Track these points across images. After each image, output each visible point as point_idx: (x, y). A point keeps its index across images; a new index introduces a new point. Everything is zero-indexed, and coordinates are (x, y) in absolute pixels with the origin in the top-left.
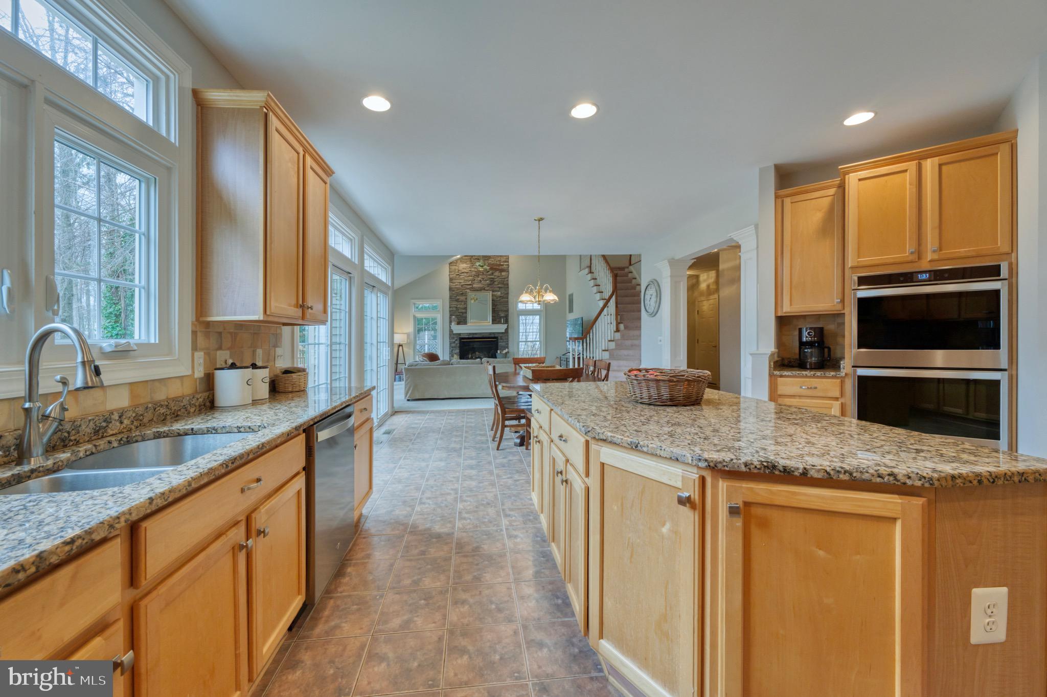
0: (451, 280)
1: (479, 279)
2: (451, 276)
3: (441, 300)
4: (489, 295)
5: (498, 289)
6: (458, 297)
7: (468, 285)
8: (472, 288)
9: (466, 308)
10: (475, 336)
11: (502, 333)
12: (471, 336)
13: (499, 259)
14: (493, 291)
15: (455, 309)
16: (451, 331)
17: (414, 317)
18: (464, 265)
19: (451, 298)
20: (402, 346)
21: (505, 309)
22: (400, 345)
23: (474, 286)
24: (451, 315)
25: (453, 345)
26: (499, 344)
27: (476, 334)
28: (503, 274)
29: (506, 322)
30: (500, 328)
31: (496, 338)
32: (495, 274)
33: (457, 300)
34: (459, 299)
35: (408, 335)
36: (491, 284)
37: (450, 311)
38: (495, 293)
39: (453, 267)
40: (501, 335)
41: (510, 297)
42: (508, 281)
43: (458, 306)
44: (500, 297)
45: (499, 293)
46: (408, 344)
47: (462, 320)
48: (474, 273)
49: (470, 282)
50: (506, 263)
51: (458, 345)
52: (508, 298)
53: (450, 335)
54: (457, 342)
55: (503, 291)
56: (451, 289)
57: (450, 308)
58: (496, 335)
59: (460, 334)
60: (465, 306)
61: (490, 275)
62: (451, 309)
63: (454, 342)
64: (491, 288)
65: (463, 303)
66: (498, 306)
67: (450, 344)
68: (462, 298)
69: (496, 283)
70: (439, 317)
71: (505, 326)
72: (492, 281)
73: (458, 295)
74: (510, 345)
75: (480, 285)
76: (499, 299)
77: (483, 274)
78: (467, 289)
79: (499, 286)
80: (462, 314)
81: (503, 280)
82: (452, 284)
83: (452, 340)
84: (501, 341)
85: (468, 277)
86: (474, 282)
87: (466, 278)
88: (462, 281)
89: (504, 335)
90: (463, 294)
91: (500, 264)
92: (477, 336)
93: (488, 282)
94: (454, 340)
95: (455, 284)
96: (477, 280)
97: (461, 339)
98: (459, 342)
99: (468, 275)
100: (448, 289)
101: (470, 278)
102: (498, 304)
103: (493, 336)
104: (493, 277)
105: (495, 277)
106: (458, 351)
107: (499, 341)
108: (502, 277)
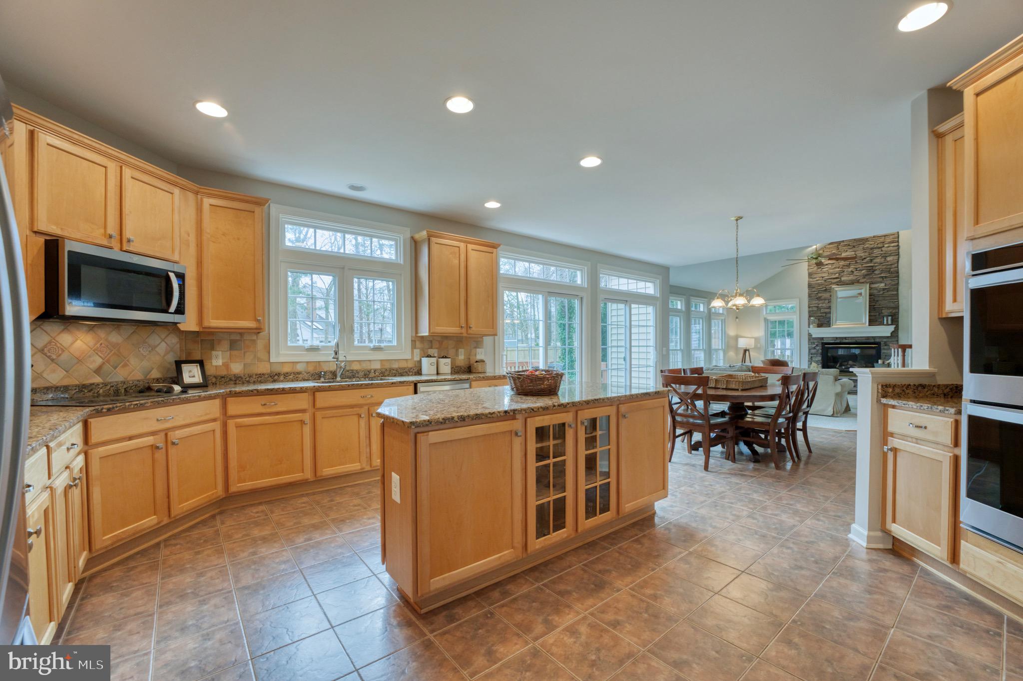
0: (811, 275)
1: (850, 269)
2: (811, 271)
3: (798, 300)
4: (865, 290)
5: (880, 280)
6: (820, 295)
7: (834, 278)
8: (840, 281)
9: (830, 308)
10: (845, 341)
11: (887, 337)
12: (838, 341)
13: (882, 240)
14: (871, 283)
15: (815, 309)
16: (810, 335)
17: (766, 320)
19: (810, 296)
20: (748, 350)
21: (892, 305)
22: (745, 351)
23: (843, 279)
24: (810, 316)
25: (813, 351)
26: (883, 351)
27: (845, 338)
28: (891, 259)
29: (895, 321)
30: (884, 331)
31: (879, 344)
32: (875, 261)
33: (819, 299)
34: (821, 297)
35: (757, 339)
36: (868, 275)
37: (809, 312)
38: (875, 286)
40: (885, 340)
41: (901, 288)
42: (898, 267)
43: (820, 305)
44: (884, 289)
45: (882, 285)
46: (757, 349)
47: (824, 320)
49: (837, 275)
50: (893, 244)
51: (820, 351)
52: (897, 290)
53: (809, 340)
54: (818, 348)
55: (890, 282)
56: (810, 286)
57: (809, 307)
58: (877, 340)
59: (822, 339)
60: (829, 305)
61: (867, 263)
62: (811, 309)
63: (814, 348)
64: (869, 279)
65: (827, 301)
66: (880, 302)
67: (810, 350)
68: (825, 295)
69: (877, 272)
70: (795, 318)
71: (892, 328)
72: (871, 270)
73: (819, 292)
75: (851, 277)
76: (881, 293)
77: (856, 263)
78: (834, 283)
79: (882, 275)
80: (824, 315)
81: (889, 267)
82: (811, 280)
83: (810, 346)
84: (886, 347)
85: (833, 269)
86: (842, 274)
87: (831, 271)
88: (823, 275)
89: (890, 340)
90: (826, 290)
91: (883, 247)
92: (847, 341)
93: (863, 271)
94: (815, 346)
95: (815, 280)
96: (847, 271)
97: (824, 344)
98: (821, 348)
99: (834, 266)
100: (807, 286)
101: (837, 269)
102: (881, 299)
103: (873, 341)
104: (872, 265)
105: (876, 265)
106: (820, 358)
107: (882, 348)
108: (887, 264)
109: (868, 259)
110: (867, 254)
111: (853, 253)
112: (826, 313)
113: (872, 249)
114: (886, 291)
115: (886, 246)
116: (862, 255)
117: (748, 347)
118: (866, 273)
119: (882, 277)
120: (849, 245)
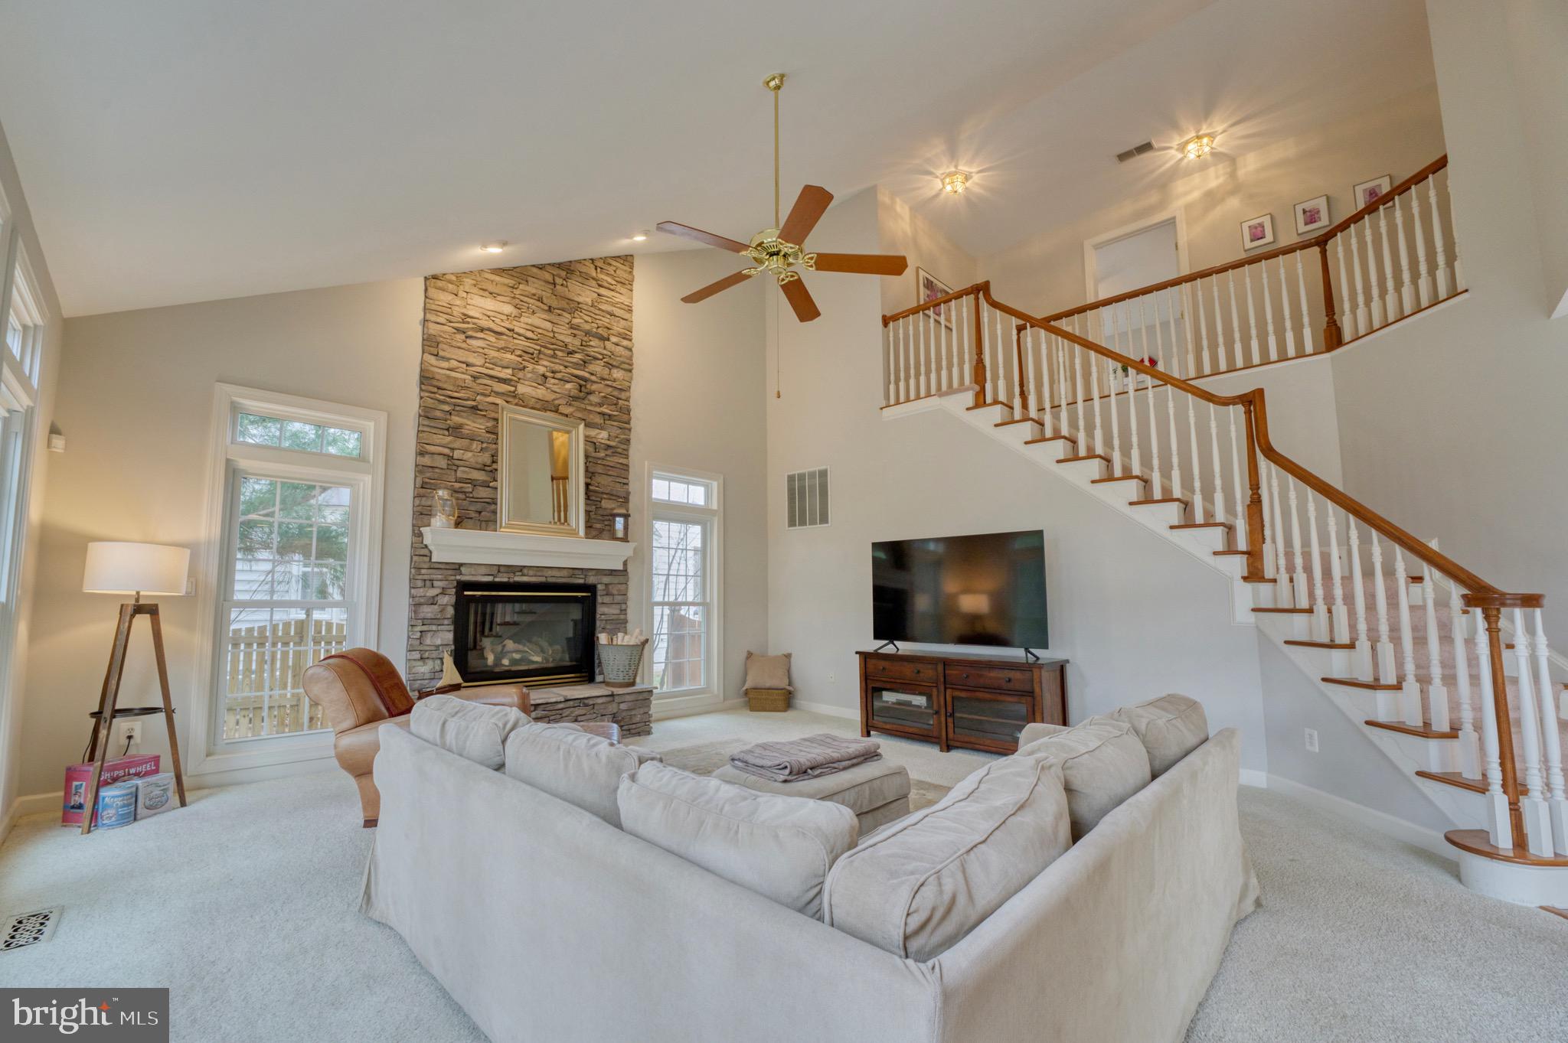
0: (430, 344)
1: (541, 370)
5: (598, 420)
6: (456, 419)
7: (499, 379)
8: (516, 393)
9: (490, 468)
10: (519, 578)
11: (612, 572)
12: (502, 578)
14: (587, 424)
15: (442, 463)
16: (420, 552)
17: (232, 470)
18: (489, 304)
19: (426, 414)
21: (620, 489)
23: (522, 389)
24: (425, 487)
25: (428, 611)
26: (600, 609)
27: (521, 568)
28: (617, 374)
29: (625, 534)
30: (599, 555)
31: (591, 589)
32: (591, 367)
33: (455, 431)
34: (460, 427)
35: (194, 549)
36: (575, 398)
37: (420, 469)
38: (593, 432)
39: (444, 298)
40: (606, 580)
41: (633, 452)
42: (627, 400)
43: (457, 454)
45: (604, 434)
46: (189, 600)
48: (522, 343)
49: (506, 374)
50: (625, 343)
51: (450, 611)
52: (627, 457)
53: (416, 569)
54: (443, 600)
55: (615, 431)
56: (426, 379)
57: (421, 453)
58: (591, 580)
59: (458, 567)
60: (486, 458)
61: (576, 366)
62: (426, 460)
63: (433, 602)
64: (579, 409)
65: (475, 446)
66: (600, 477)
67: (416, 606)
68: (475, 425)
69: (594, 398)
71: (621, 548)
72: (584, 388)
73: (457, 408)
74: (631, 615)
75: (541, 392)
76: (602, 454)
77: (554, 356)
78: (497, 394)
79: (604, 409)
80: (468, 488)
81: (616, 393)
82: (432, 360)
83: (420, 592)
84: (607, 599)
85: (499, 350)
86: (521, 374)
87: (493, 353)
88: (471, 359)
89: (615, 580)
90: (475, 408)
91: (608, 340)
92: (525, 579)
93: (568, 386)
94: (432, 592)
95: (445, 364)
96: (532, 372)
97: (463, 586)
98: (453, 600)
99: (501, 344)
100: (416, 377)
101: (508, 356)
102: (599, 469)
103: (581, 581)
104: (587, 375)
105: (593, 378)
106: (450, 636)
107: (599, 599)
108: (614, 384)
109: (577, 355)
110: (577, 342)
111: (548, 326)
112: (473, 483)
113: (587, 333)
114: (609, 452)
115: (614, 339)
116: (568, 340)
117: (148, 594)
118: (575, 392)
119: (603, 414)
120: (540, 300)
